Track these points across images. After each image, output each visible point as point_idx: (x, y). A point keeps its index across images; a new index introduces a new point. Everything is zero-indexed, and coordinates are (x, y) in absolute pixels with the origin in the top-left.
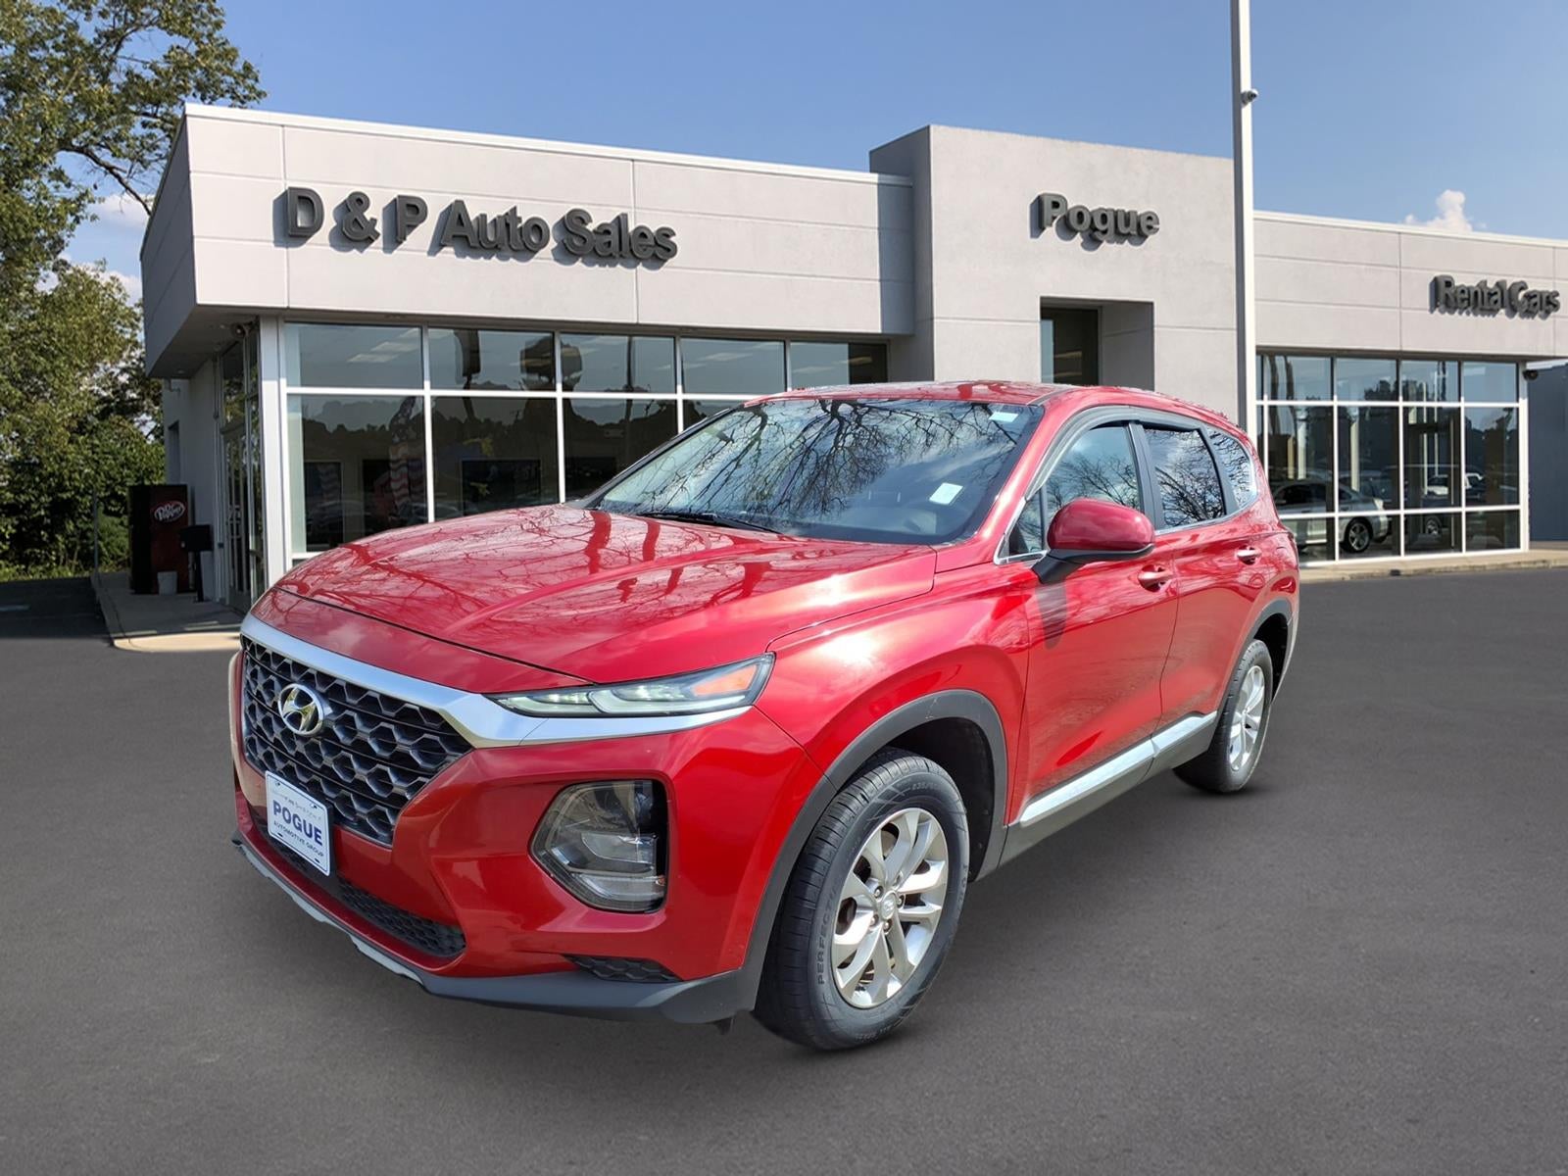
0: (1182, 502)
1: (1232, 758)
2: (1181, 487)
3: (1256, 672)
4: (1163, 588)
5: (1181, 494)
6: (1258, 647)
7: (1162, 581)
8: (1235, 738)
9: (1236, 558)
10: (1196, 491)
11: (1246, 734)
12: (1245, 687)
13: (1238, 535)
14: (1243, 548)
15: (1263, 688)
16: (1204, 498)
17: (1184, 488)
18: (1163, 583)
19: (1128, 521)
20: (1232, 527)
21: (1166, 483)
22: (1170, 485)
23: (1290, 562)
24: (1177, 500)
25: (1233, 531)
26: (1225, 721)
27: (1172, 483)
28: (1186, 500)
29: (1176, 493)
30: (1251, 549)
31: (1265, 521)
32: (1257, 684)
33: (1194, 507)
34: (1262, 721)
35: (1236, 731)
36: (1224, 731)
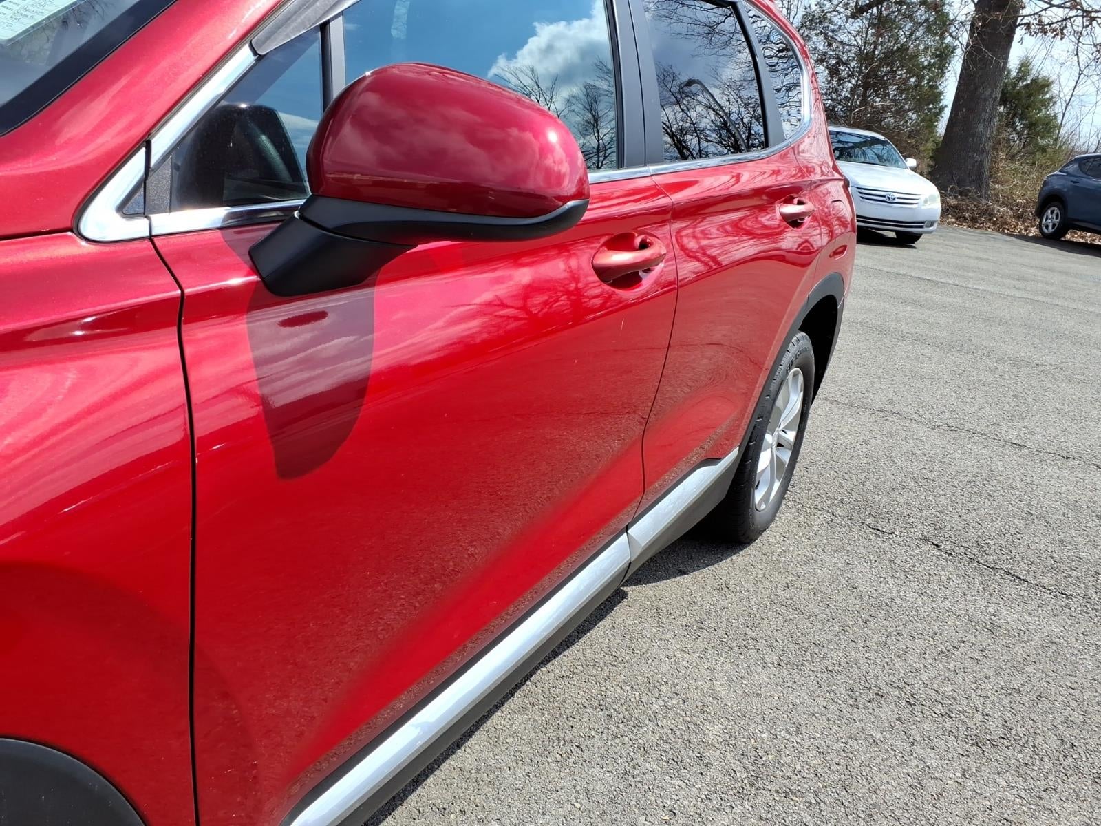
0: (724, 132)
1: (758, 496)
2: (726, 114)
3: (795, 375)
4: (648, 280)
5: (725, 123)
6: (801, 343)
7: (647, 266)
8: (763, 471)
9: (778, 216)
10: (742, 119)
11: (777, 456)
12: (779, 402)
13: (783, 180)
14: (789, 201)
15: (802, 393)
16: (749, 129)
17: (728, 115)
18: (648, 271)
19: (528, 136)
20: (774, 166)
21: (710, 108)
22: (714, 110)
23: (843, 217)
24: (720, 129)
25: (776, 173)
26: (750, 454)
27: (716, 108)
28: (729, 131)
29: (719, 121)
30: (800, 203)
31: (815, 161)
32: (795, 392)
33: (736, 141)
34: (797, 435)
35: (764, 460)
36: (748, 469)
